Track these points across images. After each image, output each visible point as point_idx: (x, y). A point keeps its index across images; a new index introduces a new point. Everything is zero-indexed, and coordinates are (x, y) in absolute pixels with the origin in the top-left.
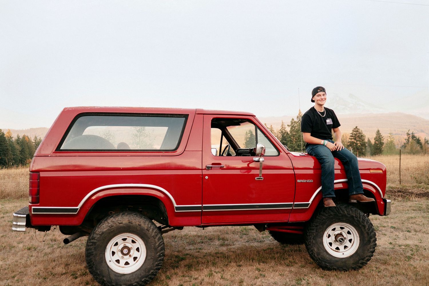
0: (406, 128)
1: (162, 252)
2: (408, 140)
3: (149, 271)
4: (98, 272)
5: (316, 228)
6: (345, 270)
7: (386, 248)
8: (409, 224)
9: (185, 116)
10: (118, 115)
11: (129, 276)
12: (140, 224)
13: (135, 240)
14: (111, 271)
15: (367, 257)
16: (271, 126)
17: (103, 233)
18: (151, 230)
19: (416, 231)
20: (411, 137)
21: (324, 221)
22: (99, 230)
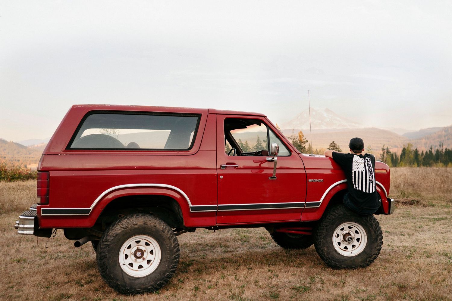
0: (381, 143)
1: (178, 254)
2: (383, 155)
3: (164, 274)
4: (112, 276)
5: (326, 227)
6: (354, 269)
7: (385, 250)
8: (401, 229)
9: (198, 116)
10: (130, 113)
11: (144, 279)
12: (155, 225)
13: (149, 242)
14: (125, 275)
15: (374, 255)
16: (246, 141)
17: (117, 235)
18: (166, 232)
19: (409, 235)
20: (386, 152)
21: (334, 220)
22: (113, 232)
